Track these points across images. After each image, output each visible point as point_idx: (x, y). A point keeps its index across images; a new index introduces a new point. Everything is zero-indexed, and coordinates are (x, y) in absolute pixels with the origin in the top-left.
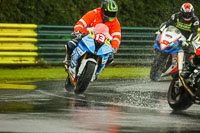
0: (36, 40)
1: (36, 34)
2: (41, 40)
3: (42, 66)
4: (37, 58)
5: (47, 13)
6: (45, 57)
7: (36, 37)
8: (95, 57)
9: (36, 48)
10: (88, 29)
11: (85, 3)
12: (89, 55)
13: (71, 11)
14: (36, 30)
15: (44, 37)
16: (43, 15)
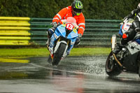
0: (29, 28)
1: (29, 25)
3: (33, 46)
4: (30, 41)
5: (37, 9)
6: (35, 40)
8: (66, 40)
9: (30, 34)
11: (64, 2)
13: (53, 8)
14: (29, 21)
16: (34, 11)
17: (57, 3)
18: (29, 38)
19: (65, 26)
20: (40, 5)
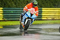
0: (2, 13)
1: (3, 11)
2: (4, 13)
3: (4, 21)
4: (3, 18)
5: (5, 4)
7: (2, 12)
8: (31, 19)
10: (28, 10)
11: (16, 1)
12: (28, 18)
13: (12, 3)
14: (2, 10)
15: (5, 12)
17: (13, 1)
18: (3, 17)
19: (30, 12)
20: (6, 2)
